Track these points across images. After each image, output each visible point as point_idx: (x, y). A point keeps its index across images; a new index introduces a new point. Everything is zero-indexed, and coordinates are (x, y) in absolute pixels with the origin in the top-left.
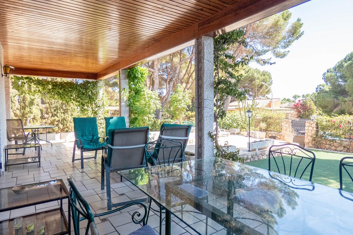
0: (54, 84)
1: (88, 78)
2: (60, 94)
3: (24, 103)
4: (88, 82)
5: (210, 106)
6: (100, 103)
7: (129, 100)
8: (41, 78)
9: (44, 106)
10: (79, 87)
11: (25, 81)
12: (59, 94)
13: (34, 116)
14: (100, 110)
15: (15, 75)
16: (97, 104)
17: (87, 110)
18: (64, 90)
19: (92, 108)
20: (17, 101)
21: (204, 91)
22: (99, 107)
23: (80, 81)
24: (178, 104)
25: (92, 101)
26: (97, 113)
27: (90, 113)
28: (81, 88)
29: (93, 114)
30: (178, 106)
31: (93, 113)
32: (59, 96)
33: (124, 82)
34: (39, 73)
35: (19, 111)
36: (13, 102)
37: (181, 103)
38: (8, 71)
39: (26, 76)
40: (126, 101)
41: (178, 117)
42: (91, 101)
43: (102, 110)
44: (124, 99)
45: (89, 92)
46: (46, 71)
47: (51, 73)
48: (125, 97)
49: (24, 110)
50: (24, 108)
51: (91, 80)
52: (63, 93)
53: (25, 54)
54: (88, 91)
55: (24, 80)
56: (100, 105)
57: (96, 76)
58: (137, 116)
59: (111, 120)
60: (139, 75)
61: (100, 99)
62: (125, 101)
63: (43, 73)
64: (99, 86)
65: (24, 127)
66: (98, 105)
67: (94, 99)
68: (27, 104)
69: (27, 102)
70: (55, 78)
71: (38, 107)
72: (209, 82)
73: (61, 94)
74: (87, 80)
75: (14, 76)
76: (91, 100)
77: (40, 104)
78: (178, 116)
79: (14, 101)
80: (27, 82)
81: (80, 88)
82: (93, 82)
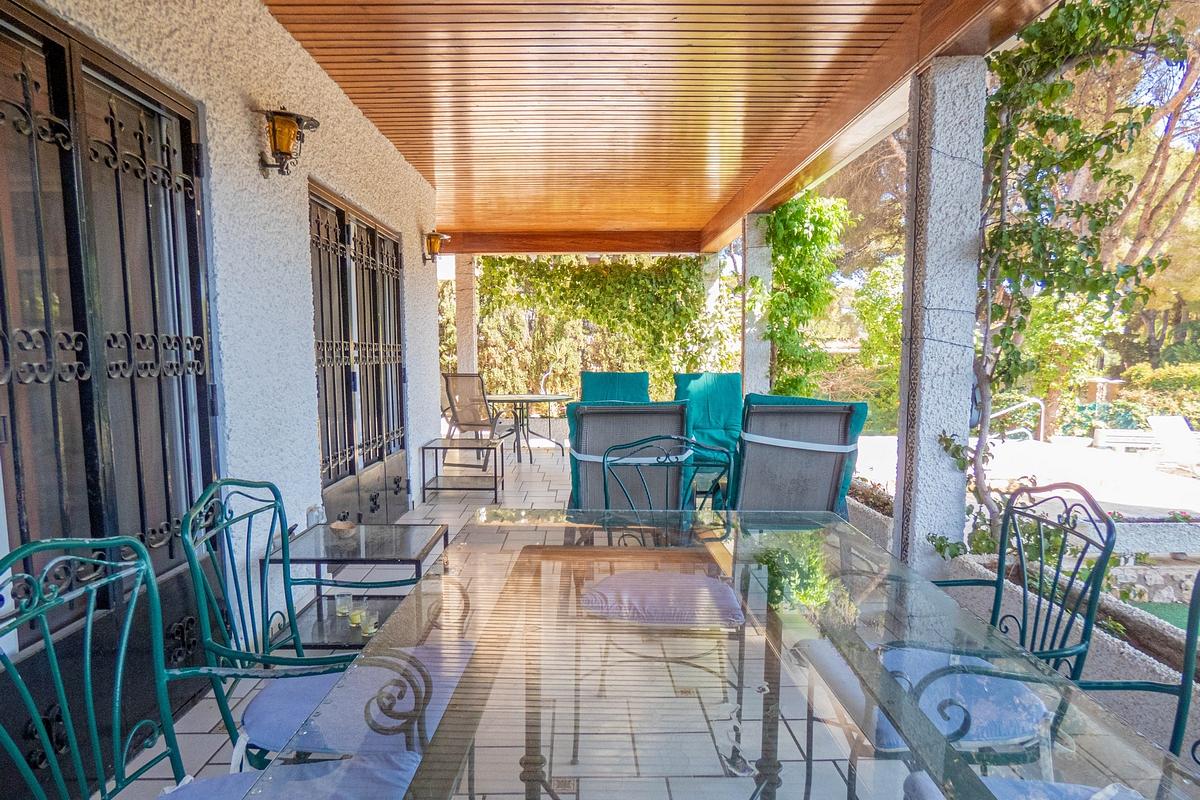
0: (577, 272)
1: (673, 247)
2: (592, 302)
3: (542, 331)
4: (675, 262)
5: (954, 335)
6: (708, 332)
7: (772, 317)
8: (546, 257)
9: (589, 339)
10: (643, 279)
11: (507, 269)
12: (590, 303)
13: (565, 369)
14: (708, 351)
15: (485, 254)
16: (699, 331)
17: (668, 352)
18: (603, 290)
19: (683, 346)
20: (527, 325)
21: (924, 276)
22: (704, 341)
23: (649, 259)
24: (1056, 334)
25: (683, 322)
26: (698, 360)
27: (676, 361)
28: (651, 283)
29: (685, 365)
30: (1054, 338)
31: (684, 361)
32: (589, 309)
33: (755, 255)
34: (541, 242)
35: (529, 354)
36: (517, 330)
37: (1071, 329)
38: (437, 247)
39: (507, 256)
40: (762, 320)
41: (1054, 384)
42: (680, 323)
43: (714, 351)
44: (756, 314)
45: (674, 292)
46: (557, 236)
47: (571, 240)
48: (759, 306)
49: (541, 352)
50: (540, 345)
51: (682, 255)
52: (598, 298)
53: (509, 194)
54: (670, 291)
55: (505, 266)
56: (709, 336)
57: (695, 239)
58: (800, 371)
59: (692, 382)
60: (808, 228)
61: (709, 316)
62: (757, 319)
63: (549, 242)
64: (706, 274)
65: (488, 397)
66: (703, 337)
67: (687, 316)
68: (548, 333)
69: (548, 327)
70: (622, 254)
71: (576, 344)
72: (954, 241)
73: (594, 303)
74: (672, 254)
75: (483, 258)
76: (678, 319)
77: (581, 336)
78: (1057, 380)
79: (519, 327)
80: (510, 270)
81: (648, 282)
82: (688, 261)
